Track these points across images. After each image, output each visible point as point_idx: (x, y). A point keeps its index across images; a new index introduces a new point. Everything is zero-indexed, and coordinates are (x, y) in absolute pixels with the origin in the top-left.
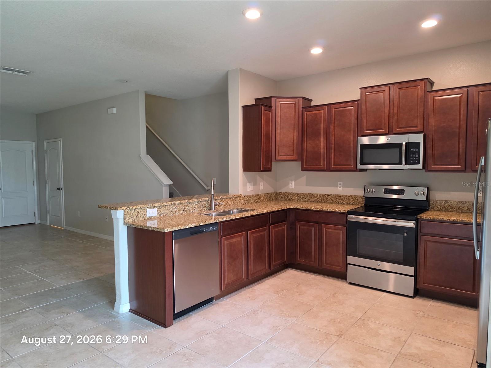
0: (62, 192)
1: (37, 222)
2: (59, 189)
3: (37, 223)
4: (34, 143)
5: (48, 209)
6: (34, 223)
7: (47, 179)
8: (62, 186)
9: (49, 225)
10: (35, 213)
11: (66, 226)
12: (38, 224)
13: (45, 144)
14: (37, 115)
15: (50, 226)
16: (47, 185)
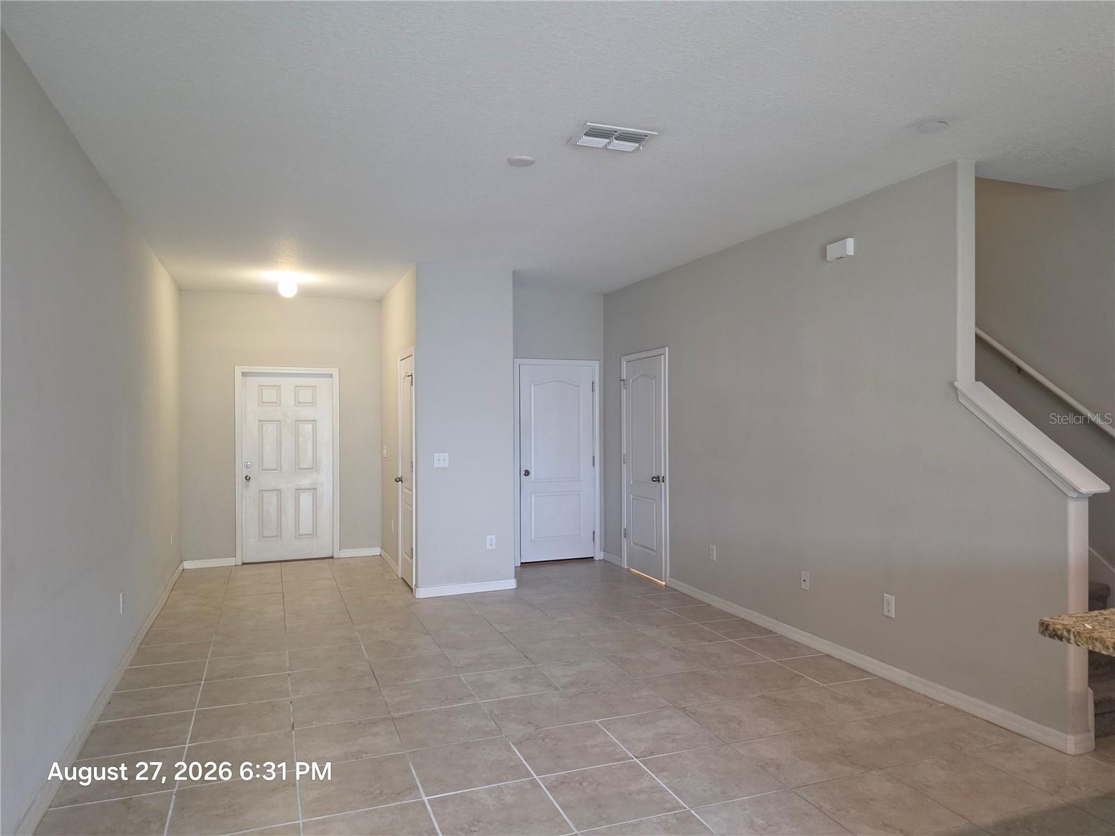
0: (665, 487)
1: (599, 556)
2: (657, 479)
3: (597, 558)
4: (597, 364)
5: (624, 526)
6: (593, 558)
7: (624, 451)
8: (665, 471)
9: (626, 567)
10: (594, 533)
11: (671, 579)
12: (600, 560)
13: (624, 364)
14: (605, 296)
15: (628, 570)
16: (624, 466)
